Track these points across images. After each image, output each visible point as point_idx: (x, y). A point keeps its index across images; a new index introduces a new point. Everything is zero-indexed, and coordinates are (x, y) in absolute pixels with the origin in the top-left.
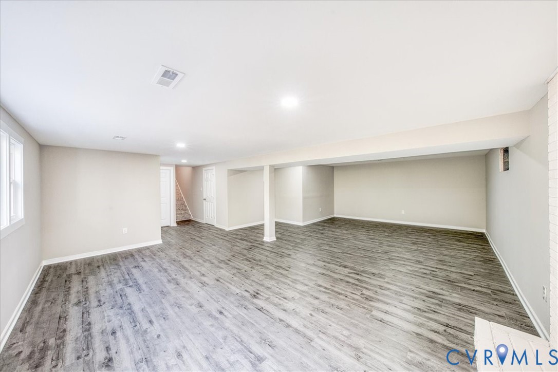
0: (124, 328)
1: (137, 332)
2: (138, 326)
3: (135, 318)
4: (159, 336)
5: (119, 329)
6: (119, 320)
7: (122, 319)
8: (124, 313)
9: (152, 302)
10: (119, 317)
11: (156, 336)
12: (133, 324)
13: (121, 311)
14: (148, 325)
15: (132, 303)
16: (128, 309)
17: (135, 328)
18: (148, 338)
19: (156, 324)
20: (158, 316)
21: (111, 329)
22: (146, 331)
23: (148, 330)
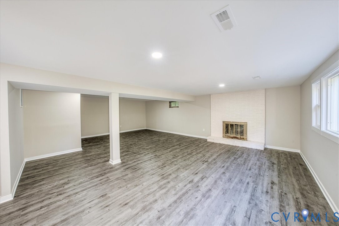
0: (261, 191)
1: (257, 184)
2: (254, 186)
3: (253, 191)
4: (250, 177)
5: (264, 192)
6: (261, 197)
7: (260, 196)
8: (256, 199)
9: (237, 192)
10: (261, 198)
11: (251, 178)
12: (256, 189)
13: (258, 202)
14: (250, 183)
15: (247, 202)
16: (253, 200)
17: (256, 186)
18: (254, 179)
19: (247, 181)
20: (243, 183)
21: (268, 195)
22: (253, 182)
23: (252, 181)
